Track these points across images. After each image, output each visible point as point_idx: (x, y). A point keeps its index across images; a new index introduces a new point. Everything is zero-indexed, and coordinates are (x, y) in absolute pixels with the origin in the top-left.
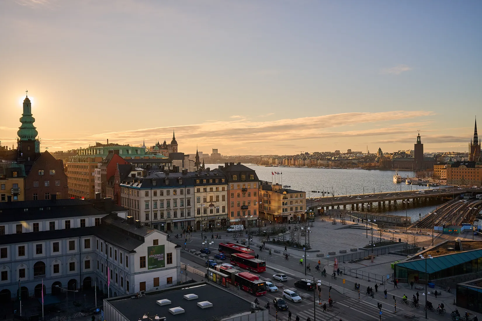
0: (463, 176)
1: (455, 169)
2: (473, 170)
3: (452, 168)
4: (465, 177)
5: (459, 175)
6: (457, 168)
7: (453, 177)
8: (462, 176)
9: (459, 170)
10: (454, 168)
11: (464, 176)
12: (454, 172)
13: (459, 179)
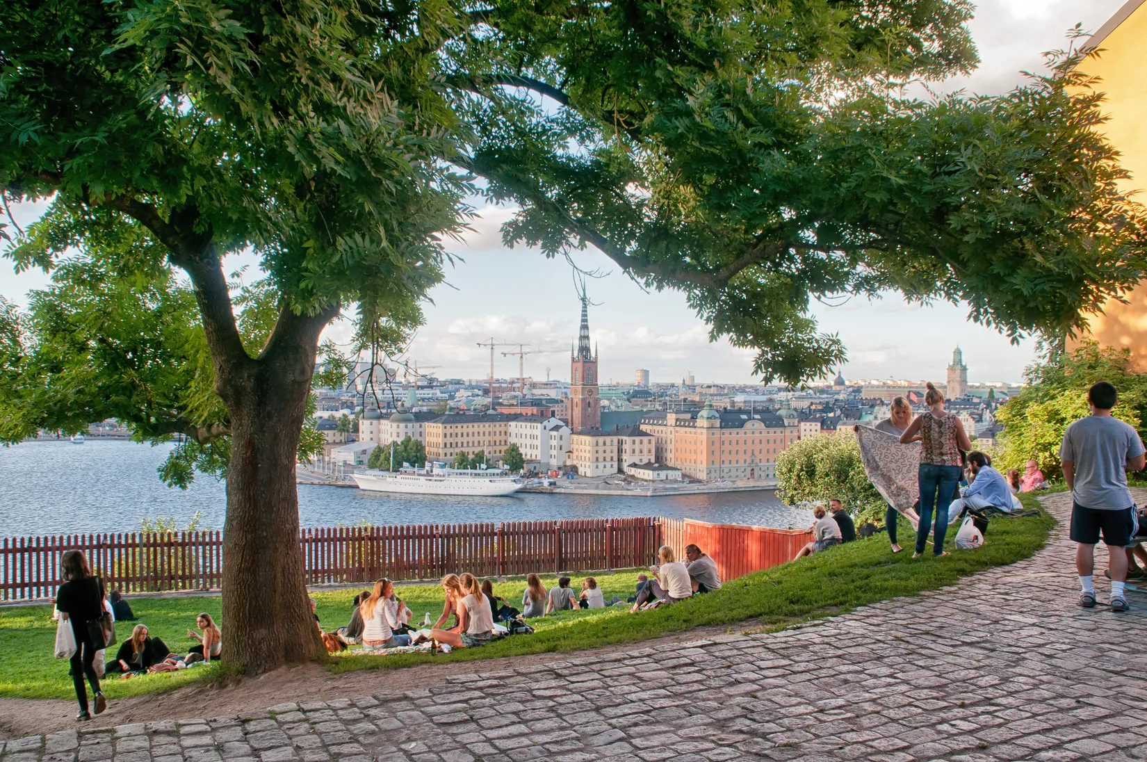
0: (753, 454)
1: (731, 435)
2: (778, 434)
3: (724, 430)
4: (759, 456)
5: (741, 452)
6: (738, 430)
7: (725, 457)
8: (749, 453)
9: (742, 435)
10: (726, 431)
11: (756, 453)
12: (727, 443)
13: (741, 463)
